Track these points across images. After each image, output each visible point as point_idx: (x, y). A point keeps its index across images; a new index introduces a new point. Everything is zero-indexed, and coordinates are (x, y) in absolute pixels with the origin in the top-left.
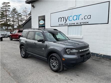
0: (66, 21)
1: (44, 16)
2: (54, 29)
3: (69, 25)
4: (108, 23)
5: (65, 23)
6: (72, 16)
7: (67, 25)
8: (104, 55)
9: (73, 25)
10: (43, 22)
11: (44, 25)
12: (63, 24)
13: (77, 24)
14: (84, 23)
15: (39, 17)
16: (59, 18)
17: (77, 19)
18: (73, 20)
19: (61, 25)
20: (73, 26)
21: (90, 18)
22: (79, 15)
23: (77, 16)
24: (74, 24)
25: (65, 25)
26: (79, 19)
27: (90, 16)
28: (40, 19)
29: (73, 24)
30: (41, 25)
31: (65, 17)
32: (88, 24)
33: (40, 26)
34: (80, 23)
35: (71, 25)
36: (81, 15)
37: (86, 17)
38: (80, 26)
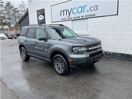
0: (69, 14)
1: (43, 10)
2: (60, 25)
3: (73, 19)
4: (117, 15)
5: (69, 17)
6: (76, 8)
7: (71, 19)
8: (114, 53)
9: (77, 19)
10: (42, 17)
11: (44, 21)
12: (66, 19)
13: (83, 18)
14: (90, 16)
15: (38, 11)
16: (61, 12)
17: (81, 12)
18: (77, 12)
19: (64, 20)
20: (78, 21)
21: (97, 9)
22: (84, 7)
23: (82, 8)
24: (79, 17)
25: (69, 20)
26: (84, 12)
27: (97, 6)
28: (39, 13)
29: (77, 17)
30: (41, 22)
31: (68, 10)
32: (94, 16)
33: (39, 22)
34: (86, 16)
35: (76, 19)
36: (86, 5)
37: (92, 9)
38: (86, 20)
